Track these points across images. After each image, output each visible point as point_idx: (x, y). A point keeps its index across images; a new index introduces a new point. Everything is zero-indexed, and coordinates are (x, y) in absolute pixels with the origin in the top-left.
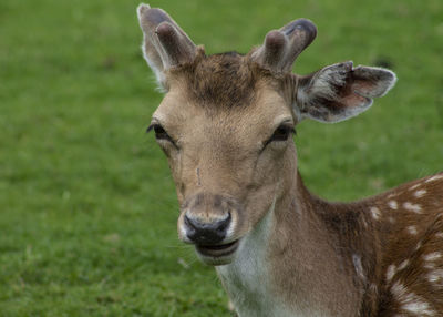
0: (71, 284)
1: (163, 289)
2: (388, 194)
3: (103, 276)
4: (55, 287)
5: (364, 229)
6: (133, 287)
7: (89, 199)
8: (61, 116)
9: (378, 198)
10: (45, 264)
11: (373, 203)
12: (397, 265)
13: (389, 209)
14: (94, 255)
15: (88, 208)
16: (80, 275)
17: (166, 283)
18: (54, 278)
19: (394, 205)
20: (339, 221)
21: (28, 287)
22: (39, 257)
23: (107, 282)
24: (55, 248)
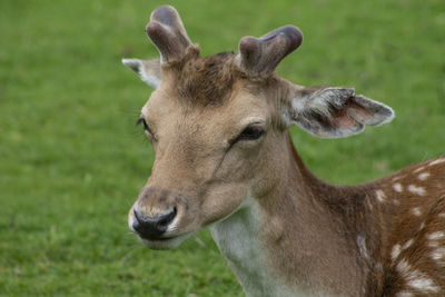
0: (94, 262)
1: (181, 266)
2: (393, 177)
3: (124, 254)
4: (79, 265)
5: (369, 211)
6: (152, 264)
7: (110, 181)
8: (82, 102)
9: (383, 181)
10: (68, 243)
11: (378, 186)
12: (402, 244)
13: (394, 191)
14: (116, 235)
15: (109, 190)
16: (102, 253)
17: (183, 261)
18: (77, 256)
19: (398, 188)
20: (344, 204)
21: (53, 264)
22: (63, 236)
23: (128, 260)
24: (79, 227)
